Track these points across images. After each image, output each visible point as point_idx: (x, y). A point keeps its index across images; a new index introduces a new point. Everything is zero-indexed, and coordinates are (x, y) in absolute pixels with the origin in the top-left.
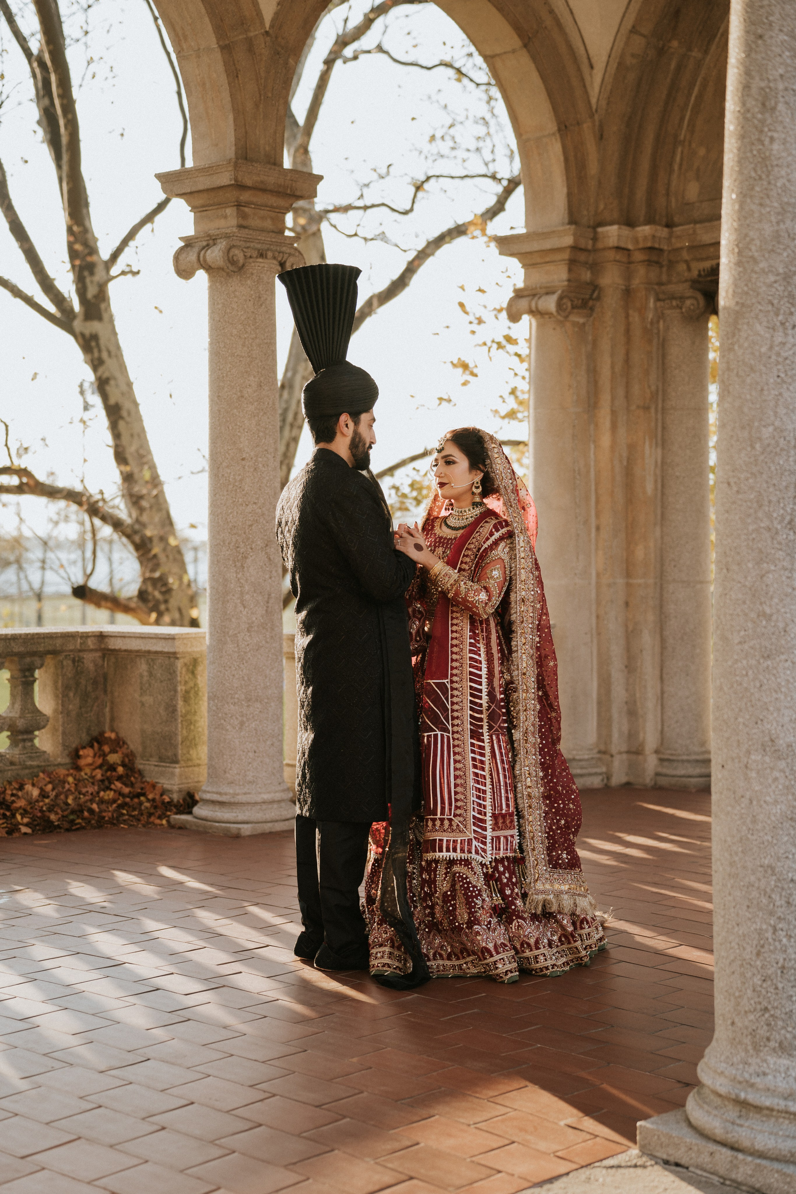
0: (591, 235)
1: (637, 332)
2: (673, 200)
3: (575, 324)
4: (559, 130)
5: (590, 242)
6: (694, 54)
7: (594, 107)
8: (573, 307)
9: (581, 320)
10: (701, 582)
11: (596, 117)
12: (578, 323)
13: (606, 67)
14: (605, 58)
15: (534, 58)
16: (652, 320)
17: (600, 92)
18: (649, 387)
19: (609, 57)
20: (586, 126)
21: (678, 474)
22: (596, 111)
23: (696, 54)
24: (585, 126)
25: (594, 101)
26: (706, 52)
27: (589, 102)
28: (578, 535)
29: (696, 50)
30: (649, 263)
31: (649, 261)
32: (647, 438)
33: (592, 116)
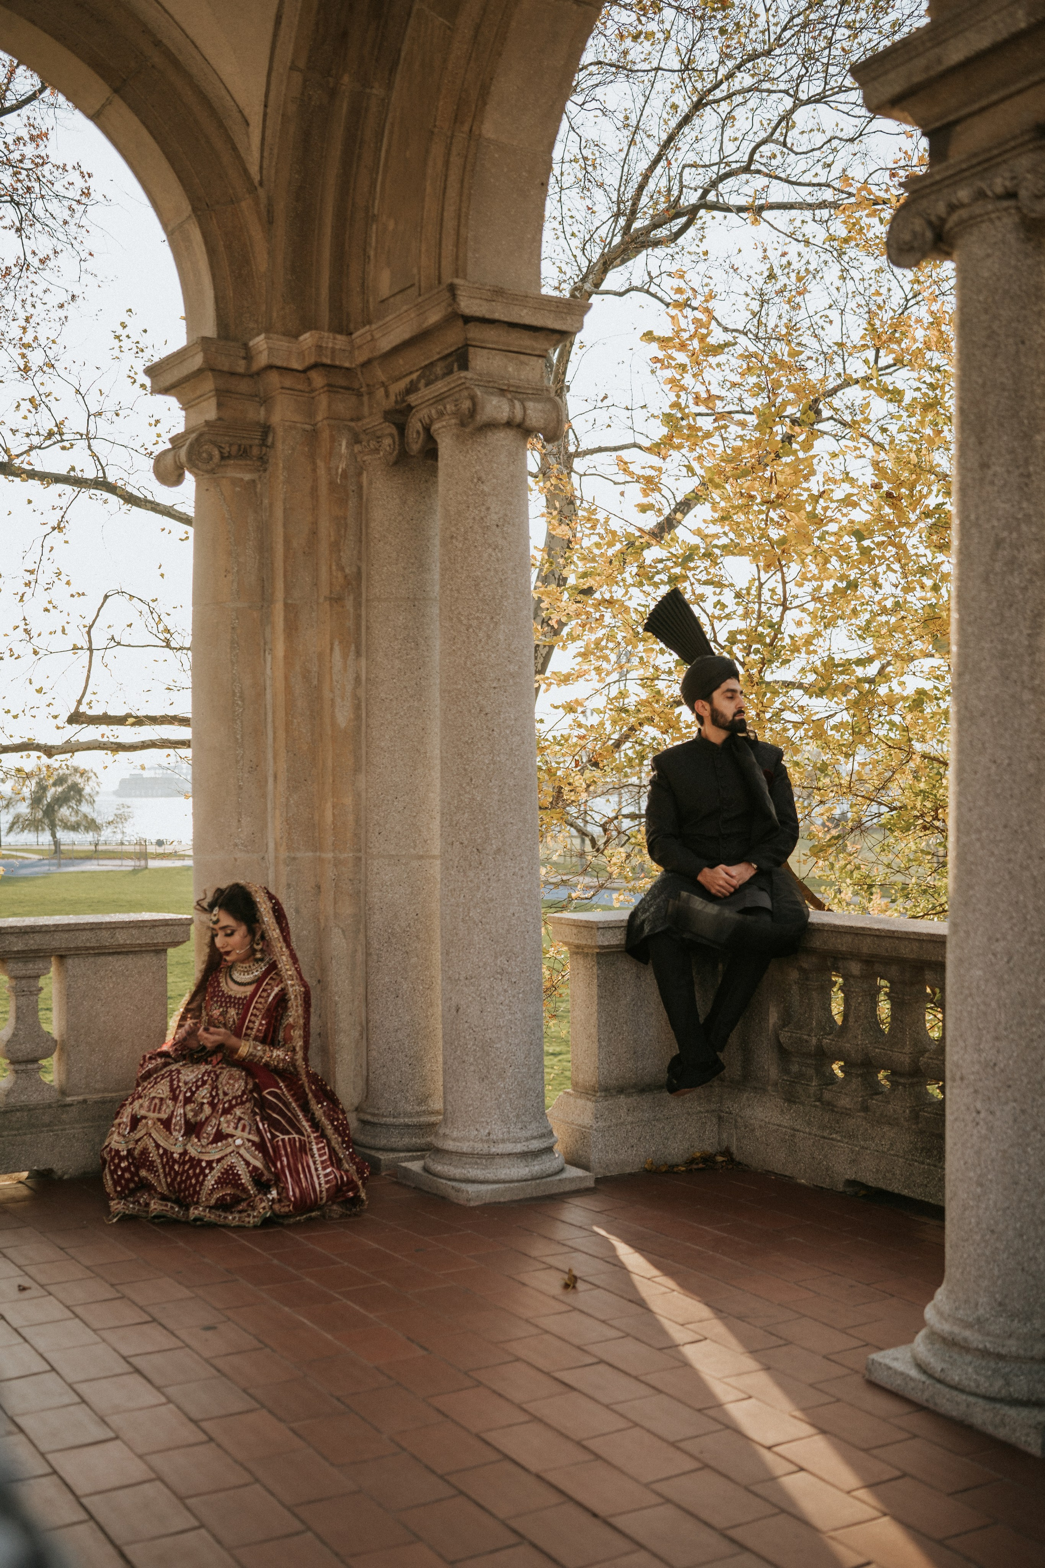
0: (242, 353)
1: (323, 490)
2: (371, 300)
3: (234, 482)
4: (194, 209)
5: (242, 363)
6: (374, 91)
7: (256, 178)
8: (223, 458)
9: (247, 477)
10: (421, 857)
11: (261, 192)
12: (242, 480)
13: (264, 120)
14: (259, 109)
15: (137, 111)
16: (344, 471)
17: (262, 157)
18: (342, 569)
19: (266, 106)
20: (246, 205)
21: (383, 695)
22: (261, 183)
23: (377, 91)
24: (244, 204)
25: (254, 170)
26: (390, 86)
27: (246, 171)
28: (240, 787)
29: (376, 85)
30: (331, 388)
31: (329, 385)
32: (336, 643)
33: (252, 189)
